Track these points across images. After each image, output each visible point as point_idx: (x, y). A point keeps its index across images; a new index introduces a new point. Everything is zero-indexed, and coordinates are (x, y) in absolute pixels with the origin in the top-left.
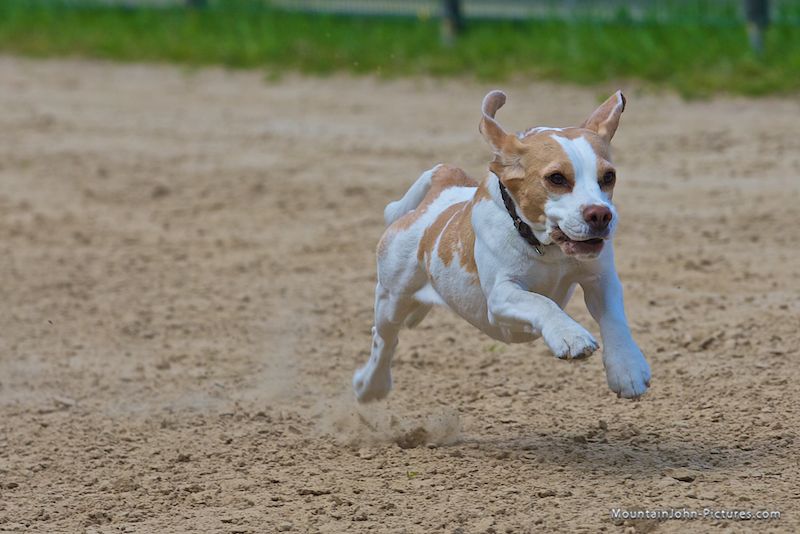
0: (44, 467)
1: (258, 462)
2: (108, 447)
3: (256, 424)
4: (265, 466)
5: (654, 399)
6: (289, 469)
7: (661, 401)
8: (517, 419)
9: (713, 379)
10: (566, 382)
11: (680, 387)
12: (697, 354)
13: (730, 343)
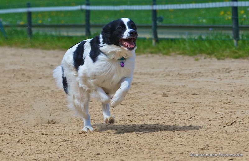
0: (62, 156)
1: (118, 155)
2: (78, 151)
3: (116, 145)
4: (120, 156)
5: (220, 138)
6: (126, 157)
7: (222, 139)
8: (184, 143)
9: (235, 133)
10: (196, 134)
11: (226, 135)
12: (230, 126)
13: (238, 123)
